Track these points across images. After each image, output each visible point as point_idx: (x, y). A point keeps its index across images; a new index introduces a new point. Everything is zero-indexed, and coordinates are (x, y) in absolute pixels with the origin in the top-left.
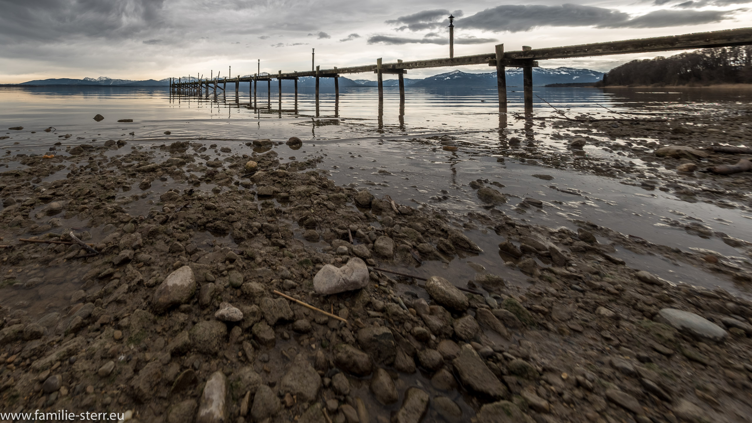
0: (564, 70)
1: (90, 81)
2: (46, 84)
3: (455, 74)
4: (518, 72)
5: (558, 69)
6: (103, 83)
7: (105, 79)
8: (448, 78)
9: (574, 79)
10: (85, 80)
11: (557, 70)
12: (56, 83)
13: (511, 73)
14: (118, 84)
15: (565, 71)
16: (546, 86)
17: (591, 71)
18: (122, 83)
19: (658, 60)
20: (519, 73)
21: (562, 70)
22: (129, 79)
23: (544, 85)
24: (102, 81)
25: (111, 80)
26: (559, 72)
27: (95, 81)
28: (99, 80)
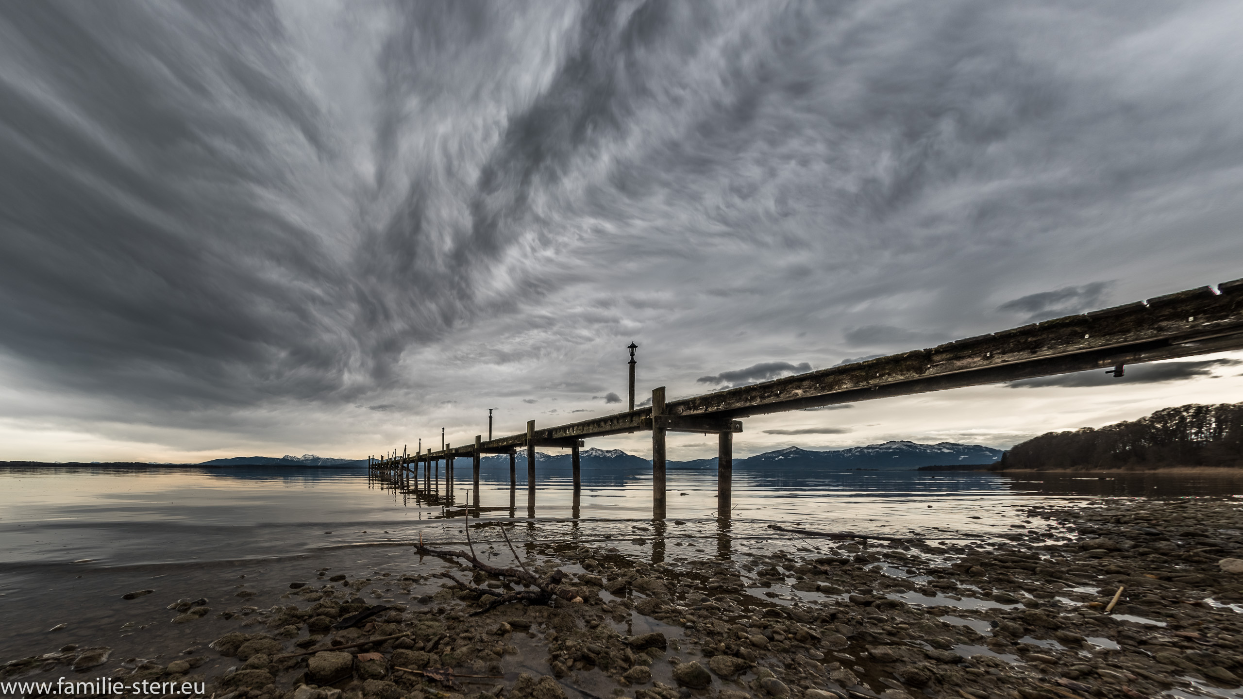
0: (948, 446)
1: (291, 461)
2: (234, 464)
3: (791, 452)
4: (881, 449)
5: (939, 445)
6: (309, 463)
7: (311, 458)
8: (780, 457)
9: (960, 459)
10: (285, 459)
11: (936, 447)
12: (246, 463)
13: (870, 451)
14: (329, 464)
15: (948, 449)
16: (920, 469)
17: (985, 447)
18: (333, 463)
19: (1084, 432)
20: (882, 451)
21: (945, 447)
22: (343, 458)
23: (917, 467)
24: (308, 460)
25: (319, 458)
26: (940, 449)
27: (299, 460)
28: (303, 459)
